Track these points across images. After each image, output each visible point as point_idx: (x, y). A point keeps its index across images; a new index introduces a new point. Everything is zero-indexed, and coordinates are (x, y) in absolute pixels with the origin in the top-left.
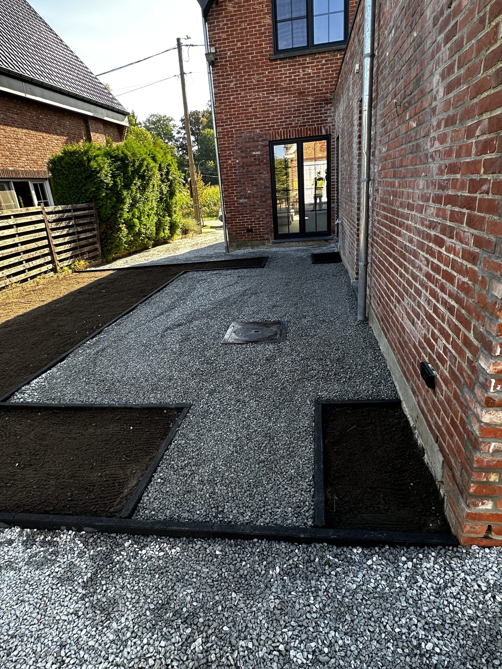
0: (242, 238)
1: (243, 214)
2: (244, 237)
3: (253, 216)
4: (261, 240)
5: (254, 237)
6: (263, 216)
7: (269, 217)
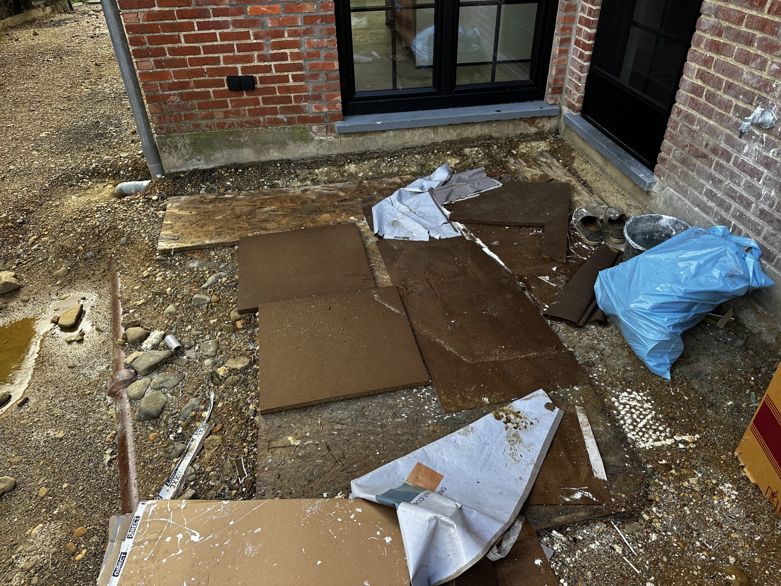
0: (211, 116)
1: (204, 14)
2: (219, 113)
3: (252, 23)
4: (290, 121)
5: (263, 112)
6: (293, 22)
7: (319, 27)
